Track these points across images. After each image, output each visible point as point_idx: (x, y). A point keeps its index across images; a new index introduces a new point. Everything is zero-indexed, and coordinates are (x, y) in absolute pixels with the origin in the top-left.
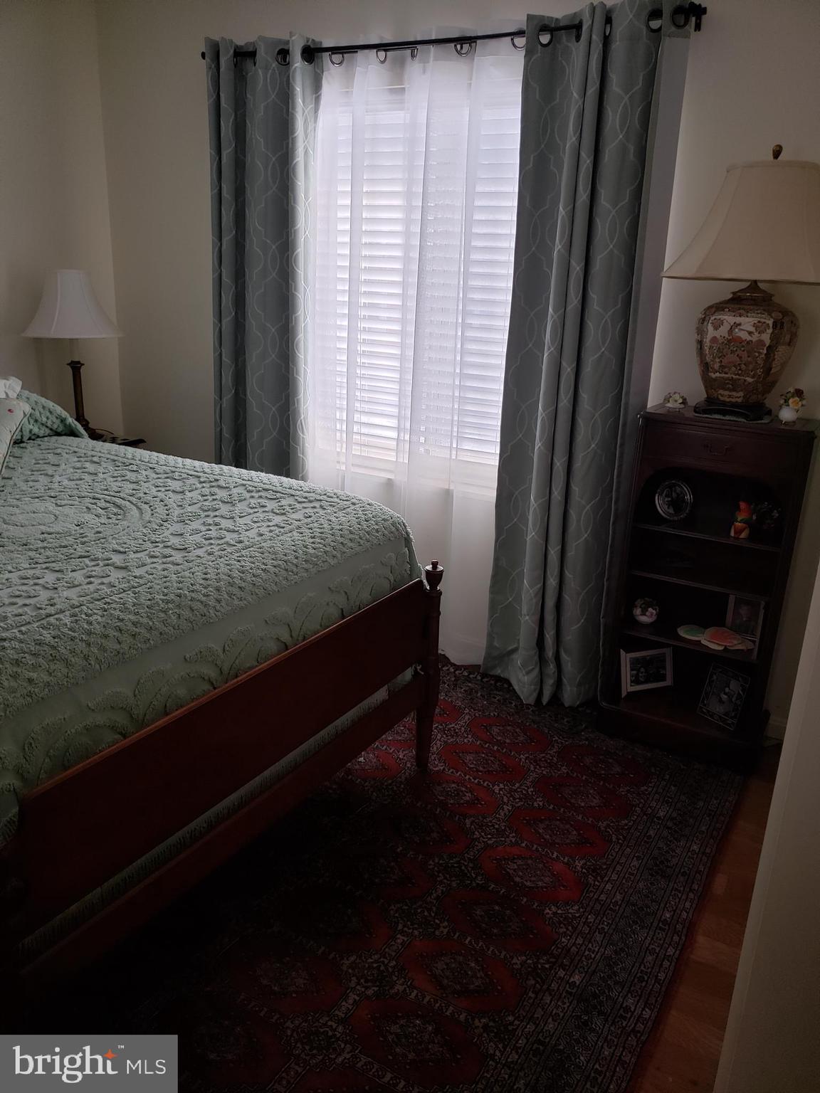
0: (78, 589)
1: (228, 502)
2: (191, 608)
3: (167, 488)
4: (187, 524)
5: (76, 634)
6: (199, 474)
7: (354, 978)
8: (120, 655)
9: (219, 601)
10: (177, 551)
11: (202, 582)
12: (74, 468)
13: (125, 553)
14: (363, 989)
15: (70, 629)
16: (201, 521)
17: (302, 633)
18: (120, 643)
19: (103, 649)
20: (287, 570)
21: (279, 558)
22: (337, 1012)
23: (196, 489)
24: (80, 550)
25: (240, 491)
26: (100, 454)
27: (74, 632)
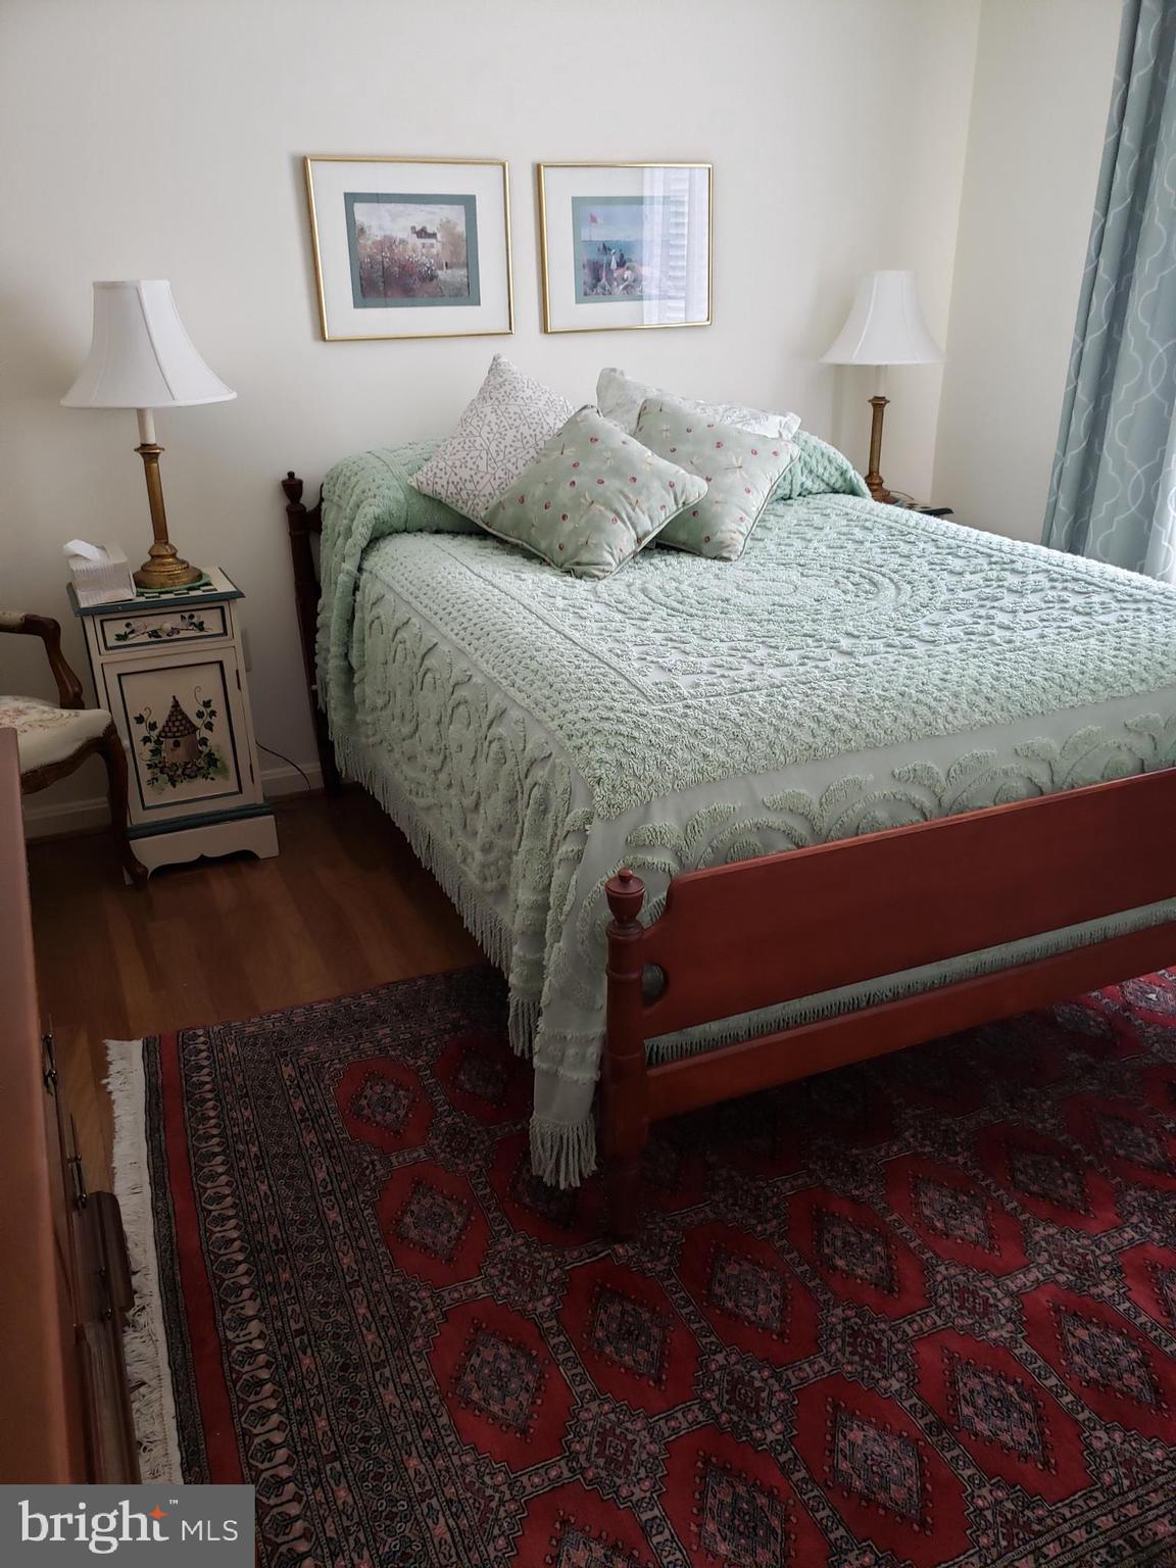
0: (787, 669)
1: (1016, 592)
2: (914, 712)
3: (944, 567)
4: (951, 613)
5: (766, 716)
6: (993, 552)
7: (1046, 1254)
8: (812, 751)
9: (954, 711)
10: (923, 644)
11: (938, 682)
12: (839, 533)
13: (858, 637)
14: (1053, 1271)
15: (761, 710)
16: (971, 612)
17: (1069, 780)
18: (814, 737)
19: (793, 739)
20: (1062, 687)
21: (1055, 670)
22: (1009, 1282)
23: (981, 571)
24: (808, 627)
25: (1038, 579)
26: (876, 518)
27: (765, 713)
